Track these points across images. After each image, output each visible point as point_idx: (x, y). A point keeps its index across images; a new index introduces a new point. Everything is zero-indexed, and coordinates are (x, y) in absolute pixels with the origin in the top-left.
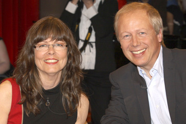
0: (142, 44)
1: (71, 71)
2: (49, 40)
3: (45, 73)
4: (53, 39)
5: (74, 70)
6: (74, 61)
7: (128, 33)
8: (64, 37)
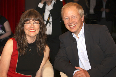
0: (74, 22)
1: (41, 35)
2: (31, 20)
3: (29, 36)
4: (33, 20)
5: (43, 35)
6: (43, 30)
7: (67, 17)
8: (38, 19)
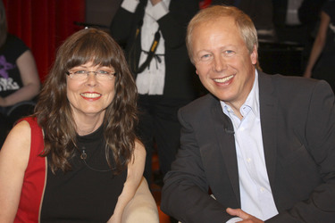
0: (229, 68)
1: (121, 111)
5: (125, 109)
7: (208, 51)
8: (112, 60)
